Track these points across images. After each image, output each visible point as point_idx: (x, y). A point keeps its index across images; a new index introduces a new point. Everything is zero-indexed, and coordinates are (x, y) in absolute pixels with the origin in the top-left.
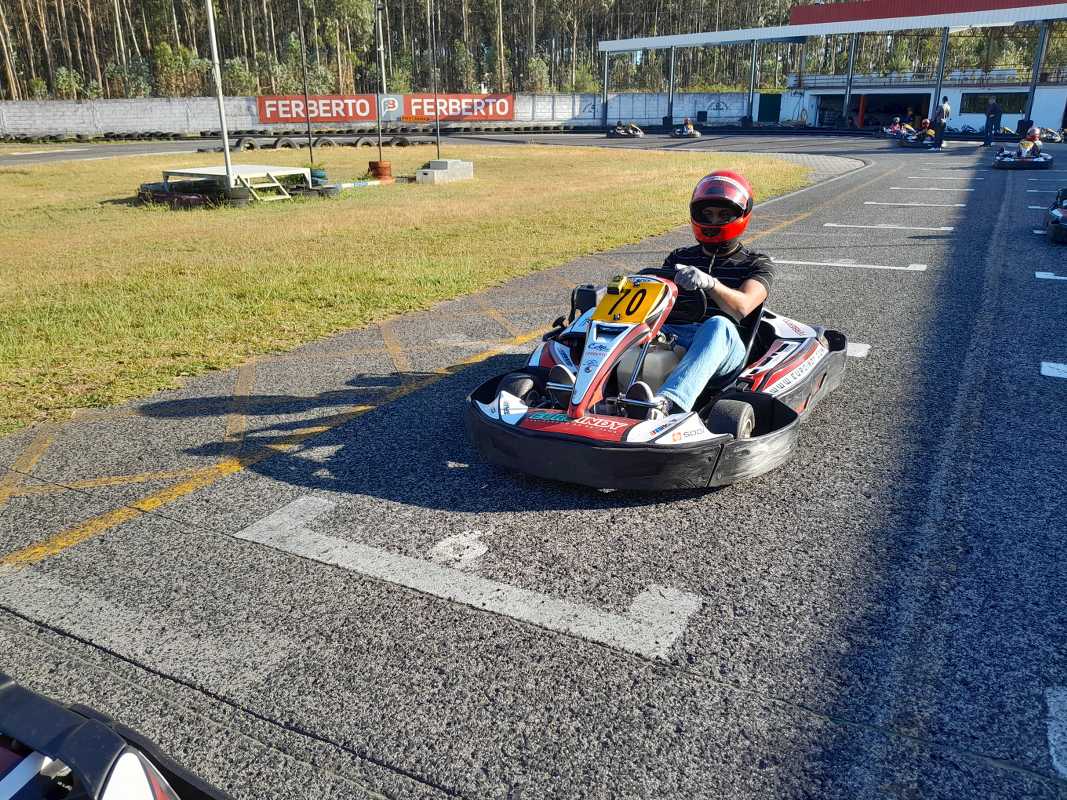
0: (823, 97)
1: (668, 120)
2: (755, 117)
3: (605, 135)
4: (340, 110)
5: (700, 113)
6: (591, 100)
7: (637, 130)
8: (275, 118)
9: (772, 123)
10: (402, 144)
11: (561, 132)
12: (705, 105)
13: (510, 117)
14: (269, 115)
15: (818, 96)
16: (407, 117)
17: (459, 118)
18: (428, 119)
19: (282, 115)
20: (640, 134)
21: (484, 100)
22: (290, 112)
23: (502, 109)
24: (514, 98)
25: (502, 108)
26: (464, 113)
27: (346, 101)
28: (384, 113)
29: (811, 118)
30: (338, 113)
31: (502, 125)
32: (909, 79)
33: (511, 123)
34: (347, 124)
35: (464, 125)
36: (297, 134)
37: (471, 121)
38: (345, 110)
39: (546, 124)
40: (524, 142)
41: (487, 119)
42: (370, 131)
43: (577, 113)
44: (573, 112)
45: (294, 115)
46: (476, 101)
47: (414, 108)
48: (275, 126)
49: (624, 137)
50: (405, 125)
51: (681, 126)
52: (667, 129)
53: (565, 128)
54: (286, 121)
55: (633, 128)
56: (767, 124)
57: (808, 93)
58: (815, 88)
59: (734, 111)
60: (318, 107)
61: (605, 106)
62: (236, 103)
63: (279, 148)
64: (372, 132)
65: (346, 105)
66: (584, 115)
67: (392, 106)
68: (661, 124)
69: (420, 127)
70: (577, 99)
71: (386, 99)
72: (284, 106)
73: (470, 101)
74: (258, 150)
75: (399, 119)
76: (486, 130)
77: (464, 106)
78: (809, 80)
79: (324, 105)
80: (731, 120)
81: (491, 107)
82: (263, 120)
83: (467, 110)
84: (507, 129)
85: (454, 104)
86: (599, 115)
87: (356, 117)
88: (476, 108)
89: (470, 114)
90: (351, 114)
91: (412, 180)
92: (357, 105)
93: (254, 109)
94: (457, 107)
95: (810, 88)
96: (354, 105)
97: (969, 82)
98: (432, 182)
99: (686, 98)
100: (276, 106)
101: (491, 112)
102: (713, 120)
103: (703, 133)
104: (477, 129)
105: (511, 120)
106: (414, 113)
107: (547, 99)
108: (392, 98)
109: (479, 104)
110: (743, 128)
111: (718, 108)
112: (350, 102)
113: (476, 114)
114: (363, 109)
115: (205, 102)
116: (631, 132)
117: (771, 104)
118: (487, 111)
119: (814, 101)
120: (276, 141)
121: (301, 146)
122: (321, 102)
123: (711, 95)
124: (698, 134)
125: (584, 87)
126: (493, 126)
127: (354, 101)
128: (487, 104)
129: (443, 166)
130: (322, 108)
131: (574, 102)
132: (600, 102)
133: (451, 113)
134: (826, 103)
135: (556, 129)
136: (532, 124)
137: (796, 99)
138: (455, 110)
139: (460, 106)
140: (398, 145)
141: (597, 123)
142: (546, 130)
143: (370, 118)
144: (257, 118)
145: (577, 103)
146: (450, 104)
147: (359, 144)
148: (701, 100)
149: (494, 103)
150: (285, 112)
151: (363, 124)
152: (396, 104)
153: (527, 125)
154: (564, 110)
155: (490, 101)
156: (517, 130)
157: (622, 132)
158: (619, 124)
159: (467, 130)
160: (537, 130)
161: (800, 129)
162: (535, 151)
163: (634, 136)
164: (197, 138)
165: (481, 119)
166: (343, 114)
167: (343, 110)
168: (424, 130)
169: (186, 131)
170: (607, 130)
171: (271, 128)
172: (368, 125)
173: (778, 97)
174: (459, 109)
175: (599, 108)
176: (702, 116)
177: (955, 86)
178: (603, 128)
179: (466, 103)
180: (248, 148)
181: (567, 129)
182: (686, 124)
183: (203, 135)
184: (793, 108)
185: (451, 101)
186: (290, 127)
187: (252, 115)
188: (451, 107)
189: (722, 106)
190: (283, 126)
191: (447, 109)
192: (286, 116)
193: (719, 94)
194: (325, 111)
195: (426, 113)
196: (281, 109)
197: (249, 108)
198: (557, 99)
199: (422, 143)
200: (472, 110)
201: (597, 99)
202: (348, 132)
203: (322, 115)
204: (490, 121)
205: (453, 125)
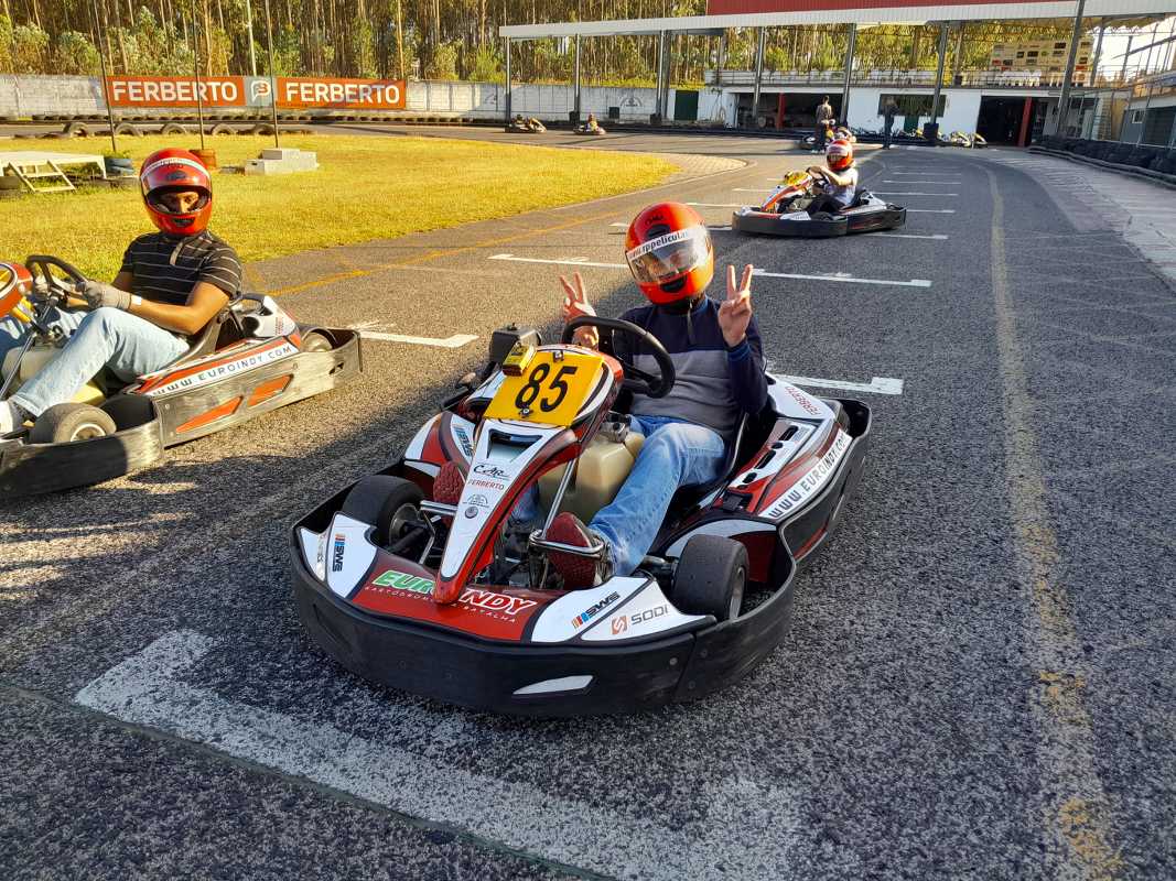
0: (743, 96)
1: (575, 115)
2: (671, 114)
3: (503, 130)
4: (202, 93)
5: (611, 109)
6: (492, 91)
7: (538, 125)
8: (125, 101)
9: (688, 122)
10: (267, 132)
11: (459, 125)
12: (617, 100)
13: (402, 105)
14: (117, 98)
15: (736, 94)
16: (282, 103)
17: (342, 105)
18: (306, 105)
19: (132, 99)
20: (542, 129)
21: (371, 85)
22: (143, 95)
23: (392, 97)
24: (405, 85)
25: (392, 95)
26: (348, 100)
27: (209, 84)
28: (254, 99)
29: (730, 119)
30: (199, 96)
31: (392, 114)
32: (827, 78)
33: (403, 113)
34: (210, 109)
35: (348, 113)
37: (357, 109)
38: (209, 93)
39: (443, 115)
41: (375, 106)
42: (238, 118)
43: (477, 104)
44: (473, 103)
45: (148, 99)
46: (362, 86)
47: (289, 93)
48: (125, 110)
49: (526, 132)
50: (278, 111)
51: (585, 123)
52: (573, 124)
53: (464, 120)
54: (138, 104)
55: (535, 124)
56: (682, 123)
57: (726, 91)
58: (733, 85)
59: (645, 108)
60: (176, 91)
61: (509, 97)
62: (77, 83)
65: (209, 88)
66: (485, 107)
68: (568, 119)
69: (297, 113)
70: (477, 89)
71: (257, 82)
72: (135, 87)
73: (355, 86)
74: (91, 137)
75: (272, 105)
76: (374, 119)
77: (348, 92)
78: (727, 77)
79: (183, 87)
80: (642, 118)
81: (379, 94)
82: (110, 103)
83: (351, 97)
84: (398, 120)
85: (337, 89)
86: (502, 107)
87: (221, 101)
88: (362, 95)
89: (356, 101)
90: (215, 98)
93: (100, 91)
94: (340, 93)
95: (728, 85)
96: (219, 88)
97: (887, 82)
99: (597, 91)
100: (126, 88)
101: (379, 101)
102: (627, 117)
103: (608, 131)
104: (363, 119)
105: (402, 109)
106: (289, 99)
107: (443, 87)
108: (263, 81)
109: (365, 90)
110: (655, 126)
111: (632, 104)
112: (214, 85)
113: (362, 101)
114: (229, 90)
115: (38, 81)
116: (532, 126)
117: (688, 103)
118: (375, 99)
119: (732, 100)
121: (145, 133)
122: (179, 84)
123: (624, 89)
124: (602, 131)
125: (487, 77)
126: (382, 115)
127: (219, 84)
128: (374, 91)
130: (180, 91)
131: (474, 92)
132: (502, 93)
133: (333, 99)
134: (744, 100)
135: (454, 121)
136: (427, 115)
137: (715, 95)
138: (337, 96)
139: (344, 92)
141: (501, 116)
142: (443, 121)
143: (240, 101)
144: (103, 101)
145: (478, 93)
146: (332, 90)
147: (215, 132)
148: (612, 94)
149: (383, 90)
150: (136, 95)
151: (230, 110)
152: (269, 88)
153: (421, 115)
154: (462, 100)
155: (378, 87)
156: (410, 121)
157: (522, 127)
158: (519, 118)
159: (351, 119)
160: (431, 121)
161: (718, 130)
163: (534, 132)
164: (28, 123)
165: (367, 107)
166: (205, 98)
167: (205, 94)
168: (301, 118)
169: (16, 114)
170: (508, 124)
171: (119, 113)
172: (237, 111)
173: (696, 94)
174: (342, 96)
175: (502, 99)
176: (614, 112)
177: (874, 86)
179: (350, 89)
181: (466, 122)
182: (590, 119)
183: (36, 119)
184: (714, 105)
185: (332, 86)
186: (143, 112)
187: (97, 97)
188: (333, 93)
189: (636, 102)
190: (134, 110)
191: (329, 95)
192: (136, 99)
193: (634, 88)
194: (184, 95)
195: (304, 99)
196: (132, 91)
197: (92, 90)
198: (455, 88)
199: (297, 132)
200: (357, 97)
201: (500, 90)
203: (181, 98)
204: (379, 110)
205: (336, 113)
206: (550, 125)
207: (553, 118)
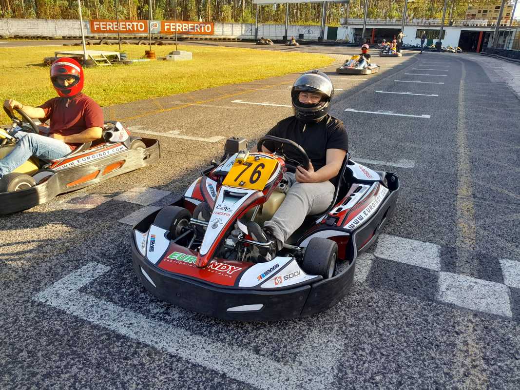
0: (357, 29)
1: (285, 37)
2: (325, 37)
3: (256, 44)
4: (130, 27)
5: (300, 34)
6: (250, 27)
7: (270, 42)
8: (99, 31)
9: (333, 41)
10: (160, 44)
11: (236, 41)
12: (303, 31)
13: (212, 33)
14: (95, 29)
15: (354, 28)
16: (162, 31)
17: (187, 33)
18: (173, 32)
19: (102, 29)
20: (272, 43)
21: (199, 24)
22: (106, 28)
23: (208, 29)
24: (214, 24)
26: (190, 31)
27: (133, 23)
28: (151, 30)
29: (351, 39)
30: (129, 29)
31: (208, 37)
32: (394, 22)
34: (134, 34)
35: (190, 36)
36: (110, 38)
37: (193, 34)
38: (133, 27)
39: (229, 37)
40: (217, 45)
41: (201, 33)
42: (145, 38)
43: (243, 33)
44: (242, 32)
45: (108, 29)
46: (196, 25)
47: (166, 27)
48: (99, 34)
49: (265, 44)
50: (162, 35)
51: (290, 41)
52: (284, 41)
53: (238, 39)
54: (104, 32)
55: (269, 41)
56: (330, 41)
57: (350, 27)
58: (353, 24)
59: (315, 34)
61: (257, 30)
62: (80, 23)
63: (102, 45)
64: (146, 38)
65: (133, 25)
66: (247, 34)
67: (155, 26)
68: (282, 39)
69: (169, 36)
70: (244, 26)
71: (153, 23)
72: (103, 25)
73: (193, 25)
74: (92, 46)
75: (159, 33)
76: (201, 39)
77: (190, 28)
78: (350, 21)
80: (313, 38)
81: (203, 28)
82: (93, 31)
84: (211, 39)
86: (254, 34)
87: (138, 31)
88: (196, 28)
89: (193, 31)
90: (135, 29)
91: (164, 59)
92: (138, 25)
93: (89, 26)
94: (187, 27)
95: (351, 25)
96: (137, 25)
97: (420, 24)
98: (173, 61)
99: (294, 27)
100: (99, 25)
101: (203, 31)
102: (307, 38)
103: (300, 44)
104: (196, 39)
105: (212, 35)
106: (166, 30)
107: (229, 25)
108: (155, 22)
109: (197, 26)
110: (320, 42)
111: (309, 32)
112: (135, 24)
113: (196, 31)
114: (141, 26)
115: (64, 22)
116: (268, 42)
117: (333, 32)
118: (201, 30)
119: (352, 31)
120: (100, 42)
121: (112, 44)
122: (121, 23)
123: (306, 26)
124: (298, 44)
125: (247, 21)
126: (204, 37)
127: (137, 23)
128: (201, 27)
129: (178, 53)
130: (121, 26)
131: (242, 27)
132: (254, 28)
133: (184, 30)
134: (358, 32)
135: (234, 40)
136: (222, 37)
137: (345, 29)
138: (186, 29)
139: (188, 27)
140: (158, 44)
141: (253, 37)
142: (229, 40)
143: (145, 31)
144: (90, 30)
145: (244, 28)
147: (140, 44)
148: (301, 28)
150: (103, 28)
151: (141, 34)
152: (157, 25)
153: (220, 37)
154: (237, 31)
155: (203, 25)
156: (215, 40)
157: (263, 42)
158: (262, 38)
159: (191, 39)
160: (224, 40)
161: (346, 44)
162: (222, 49)
163: (269, 44)
164: (61, 39)
165: (198, 34)
166: (132, 30)
167: (132, 28)
168: (171, 38)
169: (55, 36)
170: (257, 41)
171: (96, 35)
172: (144, 35)
173: (336, 28)
174: (188, 29)
175: (254, 30)
176: (301, 36)
177: (414, 25)
178: (255, 40)
179: (191, 26)
180: (87, 44)
181: (239, 40)
182: (293, 39)
183: (64, 38)
184: (344, 34)
185: (184, 25)
186: (106, 35)
187: (87, 29)
188: (184, 28)
189: (311, 32)
190: (102, 34)
191: (182, 28)
192: (104, 29)
193: (309, 26)
195: (172, 30)
196: (102, 26)
197: (86, 26)
198: (234, 26)
199: (170, 44)
200: (194, 29)
201: (253, 26)
202: (134, 38)
203: (122, 29)
204: (202, 35)
205: (185, 36)
206: (276, 42)
207: (275, 39)
